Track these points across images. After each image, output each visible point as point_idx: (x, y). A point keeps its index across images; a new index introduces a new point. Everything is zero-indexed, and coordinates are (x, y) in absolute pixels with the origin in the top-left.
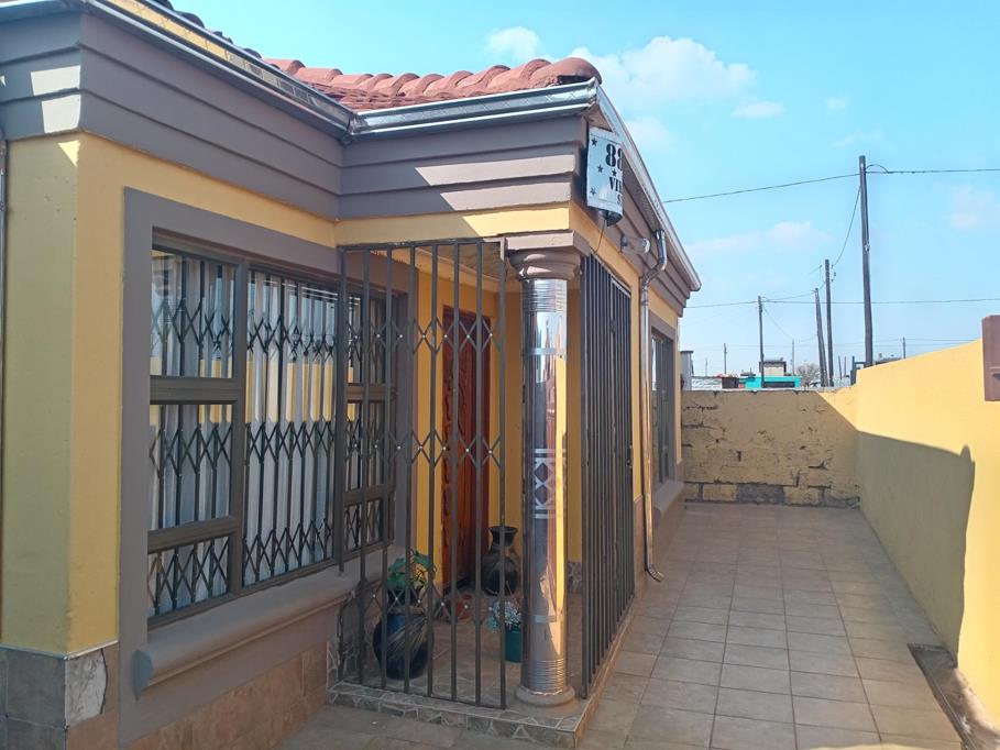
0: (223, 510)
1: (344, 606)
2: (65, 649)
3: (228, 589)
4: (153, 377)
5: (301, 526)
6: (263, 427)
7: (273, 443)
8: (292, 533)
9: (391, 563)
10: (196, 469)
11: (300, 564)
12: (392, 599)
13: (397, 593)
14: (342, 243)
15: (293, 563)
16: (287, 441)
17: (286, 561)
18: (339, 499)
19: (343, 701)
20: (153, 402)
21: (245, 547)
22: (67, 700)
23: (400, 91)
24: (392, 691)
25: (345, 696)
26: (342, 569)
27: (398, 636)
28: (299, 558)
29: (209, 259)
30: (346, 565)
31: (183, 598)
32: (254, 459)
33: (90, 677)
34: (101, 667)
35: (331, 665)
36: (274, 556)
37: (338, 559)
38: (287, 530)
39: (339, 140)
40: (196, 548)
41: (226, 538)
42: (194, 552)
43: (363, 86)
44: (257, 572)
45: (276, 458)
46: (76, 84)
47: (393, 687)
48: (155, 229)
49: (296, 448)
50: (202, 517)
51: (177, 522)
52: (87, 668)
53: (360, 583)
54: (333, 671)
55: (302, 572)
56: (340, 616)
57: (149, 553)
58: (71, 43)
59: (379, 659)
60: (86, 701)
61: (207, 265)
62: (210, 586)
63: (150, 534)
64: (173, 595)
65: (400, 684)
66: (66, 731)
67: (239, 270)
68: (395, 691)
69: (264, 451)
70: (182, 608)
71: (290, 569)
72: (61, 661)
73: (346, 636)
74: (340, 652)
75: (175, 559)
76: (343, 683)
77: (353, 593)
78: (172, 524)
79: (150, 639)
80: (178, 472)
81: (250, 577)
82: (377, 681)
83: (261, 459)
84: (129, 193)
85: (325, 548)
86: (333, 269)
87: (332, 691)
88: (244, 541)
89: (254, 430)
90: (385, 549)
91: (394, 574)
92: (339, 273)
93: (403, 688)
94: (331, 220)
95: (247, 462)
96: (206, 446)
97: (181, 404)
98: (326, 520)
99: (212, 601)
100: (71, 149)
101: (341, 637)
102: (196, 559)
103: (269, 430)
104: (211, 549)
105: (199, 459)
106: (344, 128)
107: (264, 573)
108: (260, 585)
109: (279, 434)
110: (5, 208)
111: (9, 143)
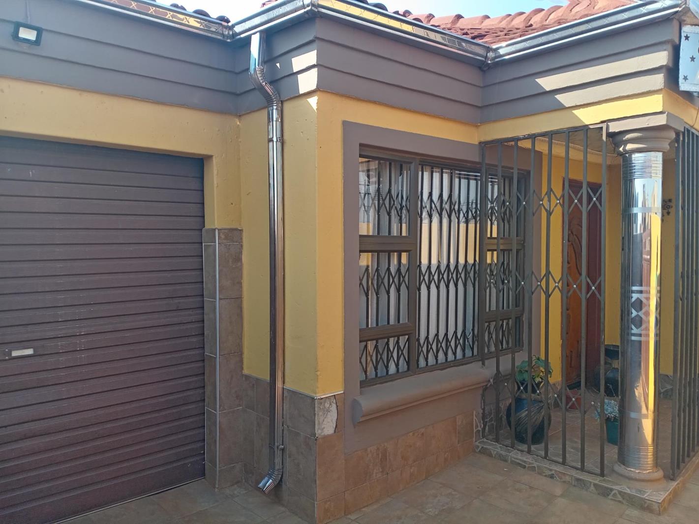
0: (404, 319)
1: (485, 389)
2: (316, 393)
3: (408, 369)
4: (361, 236)
5: (455, 332)
6: (429, 267)
7: (436, 277)
8: (450, 337)
9: (517, 364)
10: (388, 293)
11: (455, 357)
12: (519, 388)
13: (522, 384)
14: (482, 140)
15: (451, 357)
16: (445, 276)
17: (446, 354)
18: (482, 317)
19: (484, 452)
20: (361, 251)
21: (419, 344)
22: (316, 422)
23: (529, 24)
24: (518, 450)
25: (486, 448)
26: (483, 364)
27: (524, 414)
28: (455, 354)
29: (394, 161)
30: (486, 362)
31: (381, 371)
32: (424, 288)
33: (328, 411)
34: (334, 406)
35: (477, 426)
36: (438, 351)
37: (482, 358)
38: (446, 334)
39: (480, 68)
40: (388, 341)
41: (407, 337)
42: (387, 344)
43: (503, 24)
44: (426, 359)
45: (438, 287)
46: (314, 62)
47: (520, 448)
48: (361, 145)
49: (452, 281)
50: (392, 322)
51: (377, 324)
52: (327, 405)
53: (496, 374)
54: (478, 431)
55: (456, 363)
56: (483, 395)
57: (360, 342)
58: (311, 38)
59: (510, 428)
60: (327, 425)
61: (393, 163)
62: (397, 365)
63: (360, 330)
64: (376, 369)
65: (524, 447)
66: (316, 440)
67: (412, 166)
68: (522, 451)
69: (430, 282)
70: (380, 377)
71: (449, 360)
72: (313, 399)
73: (486, 409)
74: (483, 419)
75: (376, 347)
76: (485, 440)
77: (492, 380)
78: (375, 325)
79: (361, 393)
80: (377, 294)
81: (422, 363)
82: (508, 442)
83: (429, 288)
84: (346, 124)
85: (472, 349)
86: (476, 158)
87: (477, 443)
88: (418, 340)
89: (424, 269)
90: (513, 353)
91: (520, 371)
92: (481, 161)
93: (526, 450)
94: (475, 124)
95: (419, 289)
96: (393, 279)
97: (378, 252)
98: (473, 330)
99: (398, 375)
100: (313, 101)
101: (484, 410)
102: (388, 348)
103: (433, 270)
104: (398, 342)
105: (390, 286)
106: (483, 59)
107: (431, 360)
108: (428, 369)
109: (440, 272)
110: (282, 141)
111: (282, 102)
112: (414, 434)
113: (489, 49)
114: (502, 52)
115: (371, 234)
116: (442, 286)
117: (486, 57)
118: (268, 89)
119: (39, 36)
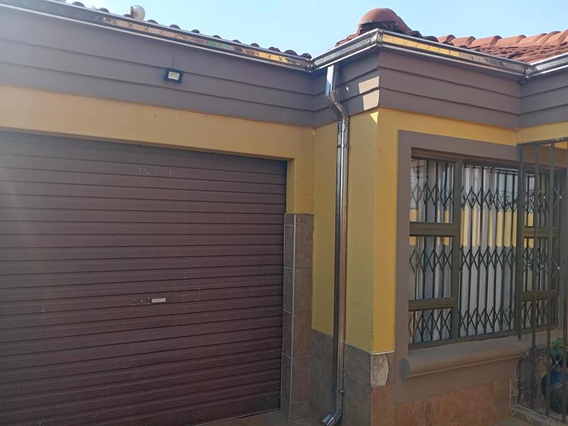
0: (447, 294)
1: (521, 360)
2: (371, 350)
3: (450, 337)
4: (411, 223)
5: (494, 308)
6: (470, 251)
7: (476, 259)
8: (488, 312)
9: (553, 340)
10: (434, 271)
11: (493, 330)
12: (554, 362)
13: (557, 359)
14: (521, 142)
15: (489, 329)
16: (485, 259)
17: (485, 327)
18: (519, 296)
19: (518, 416)
20: (411, 235)
21: (460, 316)
22: (372, 374)
24: (554, 419)
25: (520, 414)
26: (520, 338)
27: (559, 386)
28: (493, 327)
29: (441, 161)
30: (523, 336)
31: (426, 337)
32: (465, 267)
33: (382, 366)
34: (386, 362)
35: (513, 393)
36: (477, 323)
37: (518, 332)
38: (485, 310)
39: (519, 82)
40: (433, 312)
41: (449, 309)
42: (432, 314)
44: (467, 330)
45: (478, 268)
46: (377, 86)
47: (555, 417)
48: (413, 148)
49: (491, 263)
50: (436, 296)
51: (424, 297)
52: (381, 361)
53: (532, 348)
54: (514, 397)
55: (494, 335)
56: (519, 366)
57: (409, 311)
59: (545, 397)
60: (380, 377)
61: (439, 164)
62: (440, 333)
63: (410, 301)
64: (422, 335)
65: (560, 417)
66: (371, 389)
67: (457, 165)
68: (557, 420)
69: (471, 264)
70: (425, 342)
71: (487, 332)
72: (369, 355)
73: (522, 378)
74: (519, 386)
75: (422, 316)
76: (520, 406)
77: (527, 353)
78: (421, 297)
79: (409, 354)
80: (424, 271)
81: (463, 333)
82: (543, 410)
83: (470, 268)
84: (400, 132)
85: (509, 324)
86: (515, 158)
87: (513, 408)
88: (460, 313)
89: (466, 251)
90: (549, 330)
91: (555, 347)
92: (519, 161)
93: (561, 419)
94: (514, 128)
95: (461, 269)
96: (438, 259)
97: (425, 236)
98: (510, 307)
99: (441, 341)
100: (375, 116)
101: (519, 378)
102: (433, 319)
103: (474, 252)
104: (441, 313)
105: (435, 265)
106: (522, 75)
107: (471, 331)
108: (468, 338)
110: (348, 147)
111: (349, 117)
112: (454, 394)
113: (527, 66)
114: (539, 68)
115: (420, 221)
116: (482, 267)
117: (524, 73)
118: (339, 107)
119: (181, 77)
